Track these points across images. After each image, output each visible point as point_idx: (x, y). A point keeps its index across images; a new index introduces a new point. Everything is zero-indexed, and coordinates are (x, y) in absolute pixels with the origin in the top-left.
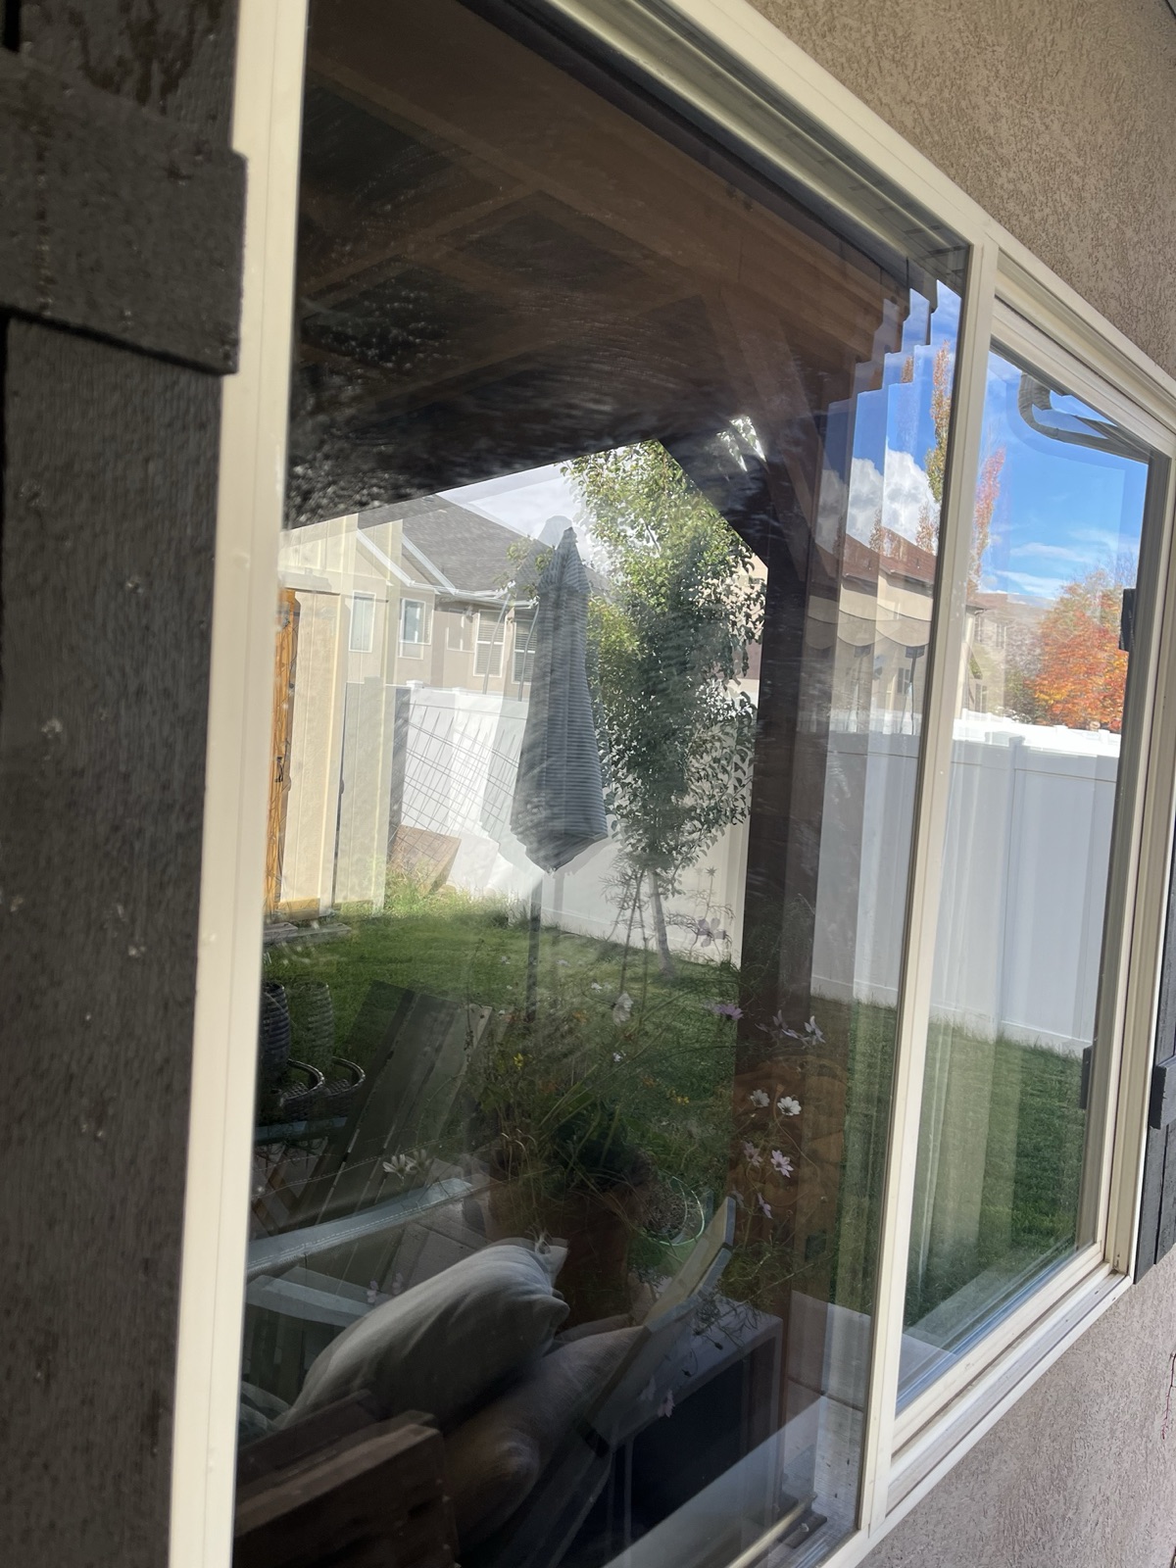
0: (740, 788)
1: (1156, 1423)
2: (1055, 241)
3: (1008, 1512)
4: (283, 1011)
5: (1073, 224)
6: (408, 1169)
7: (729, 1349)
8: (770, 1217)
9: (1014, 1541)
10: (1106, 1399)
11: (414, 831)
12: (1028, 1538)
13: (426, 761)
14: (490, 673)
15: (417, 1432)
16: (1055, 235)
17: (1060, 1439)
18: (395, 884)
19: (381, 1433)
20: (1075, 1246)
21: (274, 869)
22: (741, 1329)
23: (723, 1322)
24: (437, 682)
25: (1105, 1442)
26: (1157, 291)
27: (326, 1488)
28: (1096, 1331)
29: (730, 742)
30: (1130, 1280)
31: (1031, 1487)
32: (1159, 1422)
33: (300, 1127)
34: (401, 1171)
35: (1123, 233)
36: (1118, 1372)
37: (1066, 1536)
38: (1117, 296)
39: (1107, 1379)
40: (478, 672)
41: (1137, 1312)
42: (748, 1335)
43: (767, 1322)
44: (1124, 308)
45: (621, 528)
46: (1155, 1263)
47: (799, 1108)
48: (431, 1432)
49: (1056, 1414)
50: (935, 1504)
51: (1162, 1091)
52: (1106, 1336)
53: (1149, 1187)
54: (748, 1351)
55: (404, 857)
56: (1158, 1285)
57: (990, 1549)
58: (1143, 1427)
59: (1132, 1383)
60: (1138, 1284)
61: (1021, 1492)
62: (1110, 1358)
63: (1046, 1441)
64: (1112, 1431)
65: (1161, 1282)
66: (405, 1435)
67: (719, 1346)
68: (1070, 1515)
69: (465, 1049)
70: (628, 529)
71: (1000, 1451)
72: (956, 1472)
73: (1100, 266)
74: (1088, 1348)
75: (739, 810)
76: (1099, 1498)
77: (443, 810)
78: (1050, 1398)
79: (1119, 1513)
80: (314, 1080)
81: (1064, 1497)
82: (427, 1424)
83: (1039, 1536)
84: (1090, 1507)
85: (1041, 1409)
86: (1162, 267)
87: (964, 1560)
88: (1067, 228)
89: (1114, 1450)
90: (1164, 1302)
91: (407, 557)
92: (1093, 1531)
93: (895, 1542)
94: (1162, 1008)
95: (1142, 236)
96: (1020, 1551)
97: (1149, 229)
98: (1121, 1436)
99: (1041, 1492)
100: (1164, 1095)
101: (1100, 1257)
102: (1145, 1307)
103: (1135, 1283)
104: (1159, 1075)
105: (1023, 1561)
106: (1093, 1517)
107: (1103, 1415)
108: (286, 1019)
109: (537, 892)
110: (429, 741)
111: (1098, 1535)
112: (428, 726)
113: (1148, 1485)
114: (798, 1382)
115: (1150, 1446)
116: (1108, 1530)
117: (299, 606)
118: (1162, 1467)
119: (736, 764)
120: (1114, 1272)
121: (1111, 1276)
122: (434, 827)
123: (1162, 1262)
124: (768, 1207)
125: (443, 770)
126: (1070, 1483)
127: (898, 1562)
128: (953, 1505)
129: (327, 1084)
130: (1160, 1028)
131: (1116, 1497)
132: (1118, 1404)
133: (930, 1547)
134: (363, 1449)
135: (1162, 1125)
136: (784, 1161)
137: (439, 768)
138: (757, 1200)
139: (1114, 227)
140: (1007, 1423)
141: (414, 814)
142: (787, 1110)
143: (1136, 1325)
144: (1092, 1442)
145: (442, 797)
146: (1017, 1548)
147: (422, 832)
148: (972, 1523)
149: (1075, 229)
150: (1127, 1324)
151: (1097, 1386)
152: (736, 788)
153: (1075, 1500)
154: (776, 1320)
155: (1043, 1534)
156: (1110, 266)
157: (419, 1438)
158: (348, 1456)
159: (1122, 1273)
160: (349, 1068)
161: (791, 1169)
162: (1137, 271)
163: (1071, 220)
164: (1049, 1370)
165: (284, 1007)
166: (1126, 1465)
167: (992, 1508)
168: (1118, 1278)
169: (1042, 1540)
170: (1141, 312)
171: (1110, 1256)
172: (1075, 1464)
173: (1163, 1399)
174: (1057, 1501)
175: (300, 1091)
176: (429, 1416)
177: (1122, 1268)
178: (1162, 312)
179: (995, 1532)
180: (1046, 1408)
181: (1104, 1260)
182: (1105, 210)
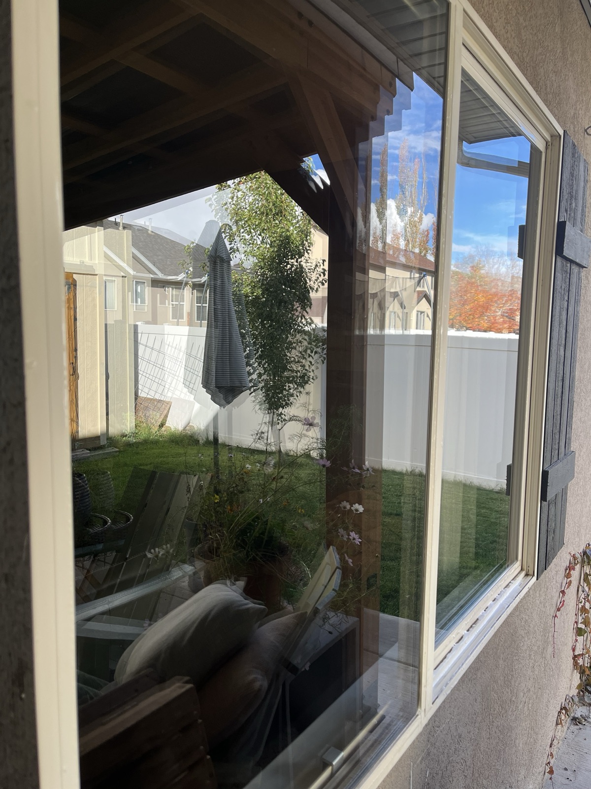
0: (311, 366)
1: (548, 650)
2: (488, 15)
3: (486, 699)
4: (86, 487)
5: (496, 8)
6: (160, 555)
7: (335, 634)
8: (352, 565)
9: (489, 714)
10: (526, 639)
11: (146, 399)
12: (496, 712)
13: (151, 362)
14: (179, 319)
15: (180, 687)
16: (488, 11)
17: (507, 660)
18: (139, 426)
19: (161, 690)
20: (507, 565)
21: (75, 419)
22: (340, 624)
23: (331, 621)
24: (154, 321)
25: (527, 661)
26: (535, 56)
27: (133, 722)
28: (521, 604)
29: (305, 343)
30: (535, 578)
31: (496, 686)
32: (550, 649)
33: (100, 547)
34: (157, 556)
35: (519, 19)
36: (531, 625)
37: (512, 710)
38: (517, 53)
39: (526, 629)
40: (173, 319)
41: (538, 595)
42: (344, 626)
43: (352, 620)
44: (521, 61)
45: (242, 235)
46: (545, 570)
47: (363, 509)
48: (189, 686)
49: (505, 647)
50: (453, 697)
51: (547, 482)
52: (525, 607)
53: (542, 532)
54: (344, 635)
55: (143, 413)
56: (546, 581)
57: (479, 719)
58: (542, 653)
59: (537, 631)
60: (538, 580)
61: (492, 689)
62: (527, 618)
63: (501, 662)
64: (530, 655)
65: (547, 580)
66: (175, 689)
67: (330, 633)
68: (513, 699)
69: (187, 495)
70: (246, 235)
71: (481, 668)
72: (462, 680)
73: (509, 35)
74: (517, 613)
75: (311, 377)
76: (525, 690)
77: (161, 388)
78: (502, 640)
79: (535, 696)
80: (105, 522)
81: (511, 690)
82: (187, 682)
83: (501, 710)
84: (522, 694)
85: (498, 645)
86: (537, 44)
87: (468, 726)
88: (493, 9)
89: (531, 665)
90: (549, 589)
91: (135, 257)
92: (524, 706)
93: (436, 719)
94: (546, 441)
95: (527, 24)
96: (493, 719)
97: (530, 20)
98: (533, 657)
99: (500, 688)
100: (548, 484)
101: (520, 568)
102: (541, 592)
103: (537, 580)
104: (545, 474)
105: (494, 724)
106: (524, 699)
107: (525, 647)
108: (88, 491)
109: (215, 418)
110: (152, 352)
111: (526, 708)
112: (150, 344)
113: (546, 682)
114: (367, 650)
115: (546, 663)
116: (530, 705)
117: (76, 281)
118: (552, 673)
119: (309, 354)
120: (527, 575)
121: (526, 577)
122: (157, 397)
123: (548, 569)
124: (350, 561)
125: (159, 366)
126: (513, 683)
127: (438, 729)
128: (461, 697)
129: (113, 523)
130: (545, 452)
131: (532, 689)
132: (532, 641)
133: (452, 720)
134: (151, 699)
135: (548, 500)
136: (356, 536)
137: (157, 365)
138: (345, 557)
139: (515, 15)
140: (484, 653)
141: (146, 390)
142: (357, 510)
143: (538, 602)
144: (522, 661)
145: (160, 381)
146: (491, 717)
147: (151, 399)
148: (470, 706)
149: (497, 10)
150: (534, 601)
151: (522, 633)
152: (309, 366)
153: (515, 691)
154: (356, 619)
155: (502, 710)
156: (513, 36)
157: (183, 690)
158: (143, 704)
159: (531, 575)
160: (124, 515)
161: (360, 540)
162: (525, 42)
163: (495, 5)
164: (501, 626)
165: (86, 485)
166: (536, 673)
167: (479, 698)
168: (529, 578)
169: (502, 713)
170: (528, 65)
171: (525, 567)
172: (514, 673)
173: (551, 639)
174: (508, 692)
175: (98, 529)
176: (187, 678)
177: (531, 572)
178: (537, 68)
179: (481, 710)
180: (500, 645)
181: (522, 570)
182: (510, 4)
